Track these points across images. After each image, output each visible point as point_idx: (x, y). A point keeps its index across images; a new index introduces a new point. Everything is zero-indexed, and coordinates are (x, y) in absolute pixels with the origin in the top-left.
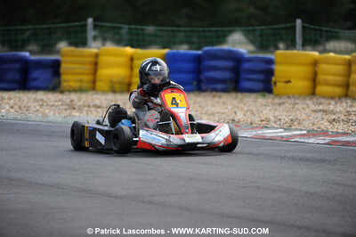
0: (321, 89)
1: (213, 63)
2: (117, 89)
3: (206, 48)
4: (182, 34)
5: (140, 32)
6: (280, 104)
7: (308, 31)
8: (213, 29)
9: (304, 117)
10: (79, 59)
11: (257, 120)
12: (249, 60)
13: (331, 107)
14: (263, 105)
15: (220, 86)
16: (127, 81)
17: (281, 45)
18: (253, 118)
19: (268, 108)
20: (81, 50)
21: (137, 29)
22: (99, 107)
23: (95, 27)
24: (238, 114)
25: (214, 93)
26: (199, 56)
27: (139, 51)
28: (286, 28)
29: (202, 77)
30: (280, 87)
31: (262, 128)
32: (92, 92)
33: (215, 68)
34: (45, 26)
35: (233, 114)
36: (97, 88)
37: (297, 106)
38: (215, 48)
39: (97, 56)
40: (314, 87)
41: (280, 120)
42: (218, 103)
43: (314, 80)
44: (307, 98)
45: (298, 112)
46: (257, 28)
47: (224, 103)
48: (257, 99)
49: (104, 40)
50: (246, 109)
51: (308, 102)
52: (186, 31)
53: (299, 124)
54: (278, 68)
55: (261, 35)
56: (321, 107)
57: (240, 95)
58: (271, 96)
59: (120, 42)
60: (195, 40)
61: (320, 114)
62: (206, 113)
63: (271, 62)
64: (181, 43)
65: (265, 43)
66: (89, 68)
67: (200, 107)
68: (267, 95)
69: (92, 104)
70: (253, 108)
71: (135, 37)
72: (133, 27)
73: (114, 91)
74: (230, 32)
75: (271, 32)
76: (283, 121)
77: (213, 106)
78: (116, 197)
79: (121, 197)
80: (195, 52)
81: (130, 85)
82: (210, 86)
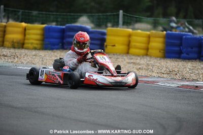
0: (132, 50)
1: (71, 33)
2: (16, 46)
3: (68, 25)
4: (52, 17)
7: (126, 17)
8: (72, 14)
12: (92, 32)
13: (138, 61)
16: (22, 42)
17: (109, 25)
21: (28, 13)
22: (6, 56)
23: (5, 10)
26: (64, 29)
27: (29, 25)
28: (114, 15)
29: (64, 41)
30: (109, 48)
32: (2, 48)
36: (5, 45)
37: (118, 60)
38: (73, 25)
39: (5, 27)
40: (129, 49)
43: (129, 45)
44: (124, 55)
46: (96, 14)
51: (125, 58)
54: (108, 38)
55: (99, 19)
56: (132, 61)
59: (17, 19)
61: (132, 65)
63: (104, 34)
64: (53, 21)
69: (2, 54)
73: (14, 47)
74: (81, 16)
75: (105, 17)
79: (19, 108)
80: (62, 27)
81: (23, 44)
82: (69, 47)
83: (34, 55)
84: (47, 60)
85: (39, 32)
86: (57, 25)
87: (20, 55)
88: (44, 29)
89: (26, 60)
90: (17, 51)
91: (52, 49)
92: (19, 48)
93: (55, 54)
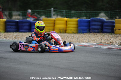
1: (94, 23)
2: (62, 32)
3: (92, 18)
4: (83, 14)
5: (69, 12)
6: (117, 37)
8: (94, 12)
11: (109, 42)
12: (106, 22)
14: (111, 37)
15: (96, 31)
16: (65, 29)
17: (117, 17)
18: (108, 42)
19: (113, 38)
20: (49, 19)
21: (68, 12)
23: (54, 11)
24: (103, 40)
25: (95, 33)
26: (90, 20)
27: (69, 19)
29: (90, 28)
30: (117, 31)
31: (111, 45)
33: (95, 25)
34: (37, 11)
35: (101, 40)
38: (95, 18)
39: (55, 21)
41: (117, 42)
42: (96, 36)
46: (109, 11)
47: (98, 37)
48: (109, 35)
49: (57, 15)
52: (85, 12)
55: (110, 14)
57: (103, 34)
58: (114, 34)
59: (63, 16)
60: (88, 15)
62: (92, 40)
63: (114, 23)
64: (83, 16)
65: (112, 16)
66: (52, 25)
67: (90, 38)
68: (112, 34)
70: (108, 38)
71: (67, 14)
72: (67, 11)
73: (61, 33)
74: (100, 13)
75: (113, 13)
77: (94, 38)
78: (61, 68)
80: (88, 19)
81: (66, 30)
82: (93, 31)
83: (73, 37)
84: (80, 39)
85: (75, 23)
86: (87, 18)
87: (64, 37)
88: (78, 21)
89: (67, 40)
90: (62, 34)
91: (83, 33)
92: (63, 33)
93: (85, 36)
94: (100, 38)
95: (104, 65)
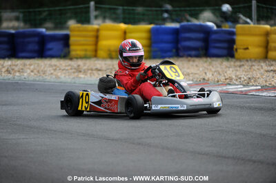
0: (272, 54)
1: (188, 35)
3: (182, 24)
5: (131, 12)
6: (240, 66)
7: (261, 9)
8: (188, 9)
9: (259, 75)
10: (84, 33)
11: (222, 78)
12: (216, 32)
14: (227, 67)
15: (193, 53)
18: (219, 77)
19: (231, 69)
20: (86, 26)
21: (129, 10)
22: (100, 70)
23: (96, 8)
24: (208, 74)
25: (189, 58)
26: (177, 30)
27: (130, 27)
28: (244, 7)
29: (179, 46)
30: (240, 53)
31: (226, 85)
32: (95, 59)
33: (189, 39)
35: (204, 74)
36: (98, 55)
37: (253, 67)
38: (190, 23)
39: (98, 30)
40: (267, 52)
41: (240, 78)
42: (192, 65)
43: (266, 47)
44: (261, 61)
45: (254, 72)
47: (197, 66)
48: (222, 63)
49: (104, 18)
50: (213, 70)
51: (262, 64)
53: (255, 81)
54: (239, 39)
56: (272, 68)
57: (209, 60)
58: (234, 60)
59: (116, 19)
61: (271, 73)
63: (233, 33)
66: (92, 40)
68: (230, 59)
69: (94, 68)
70: (219, 69)
71: (127, 16)
72: (126, 8)
73: (111, 58)
74: (202, 11)
76: (242, 79)
77: (188, 68)
78: (113, 140)
79: (117, 140)
82: (186, 53)
85: (145, 35)
88: (151, 31)
94: (201, 69)
95: (212, 131)
